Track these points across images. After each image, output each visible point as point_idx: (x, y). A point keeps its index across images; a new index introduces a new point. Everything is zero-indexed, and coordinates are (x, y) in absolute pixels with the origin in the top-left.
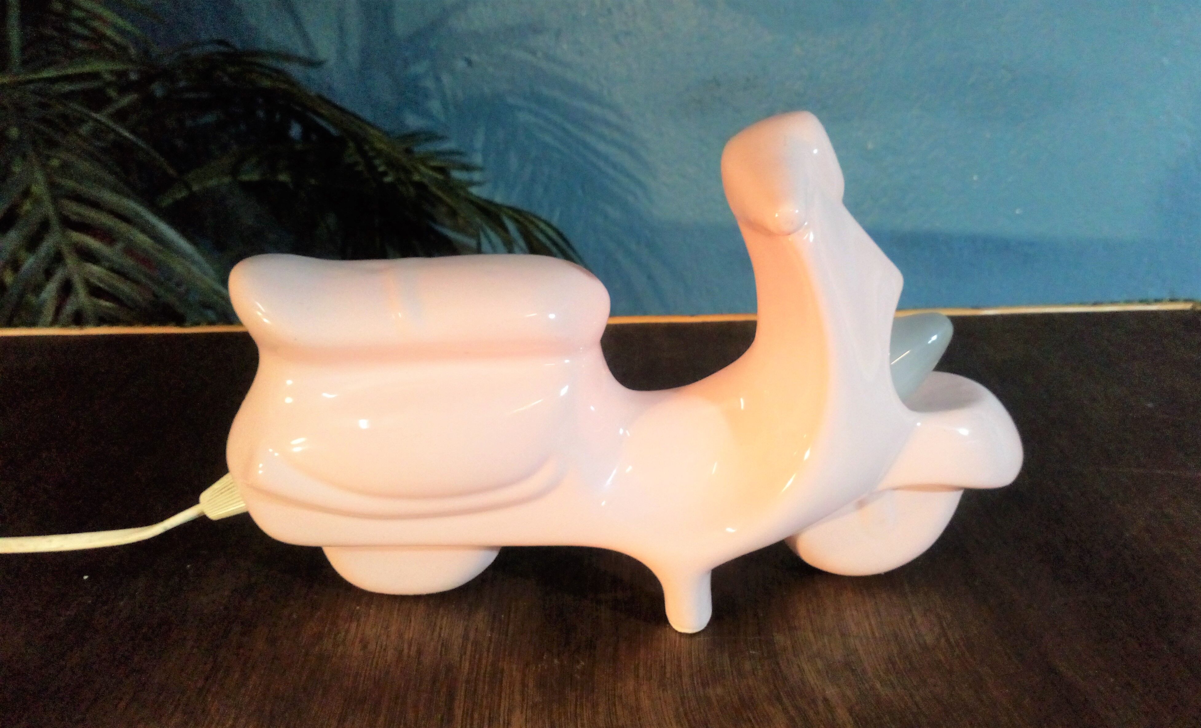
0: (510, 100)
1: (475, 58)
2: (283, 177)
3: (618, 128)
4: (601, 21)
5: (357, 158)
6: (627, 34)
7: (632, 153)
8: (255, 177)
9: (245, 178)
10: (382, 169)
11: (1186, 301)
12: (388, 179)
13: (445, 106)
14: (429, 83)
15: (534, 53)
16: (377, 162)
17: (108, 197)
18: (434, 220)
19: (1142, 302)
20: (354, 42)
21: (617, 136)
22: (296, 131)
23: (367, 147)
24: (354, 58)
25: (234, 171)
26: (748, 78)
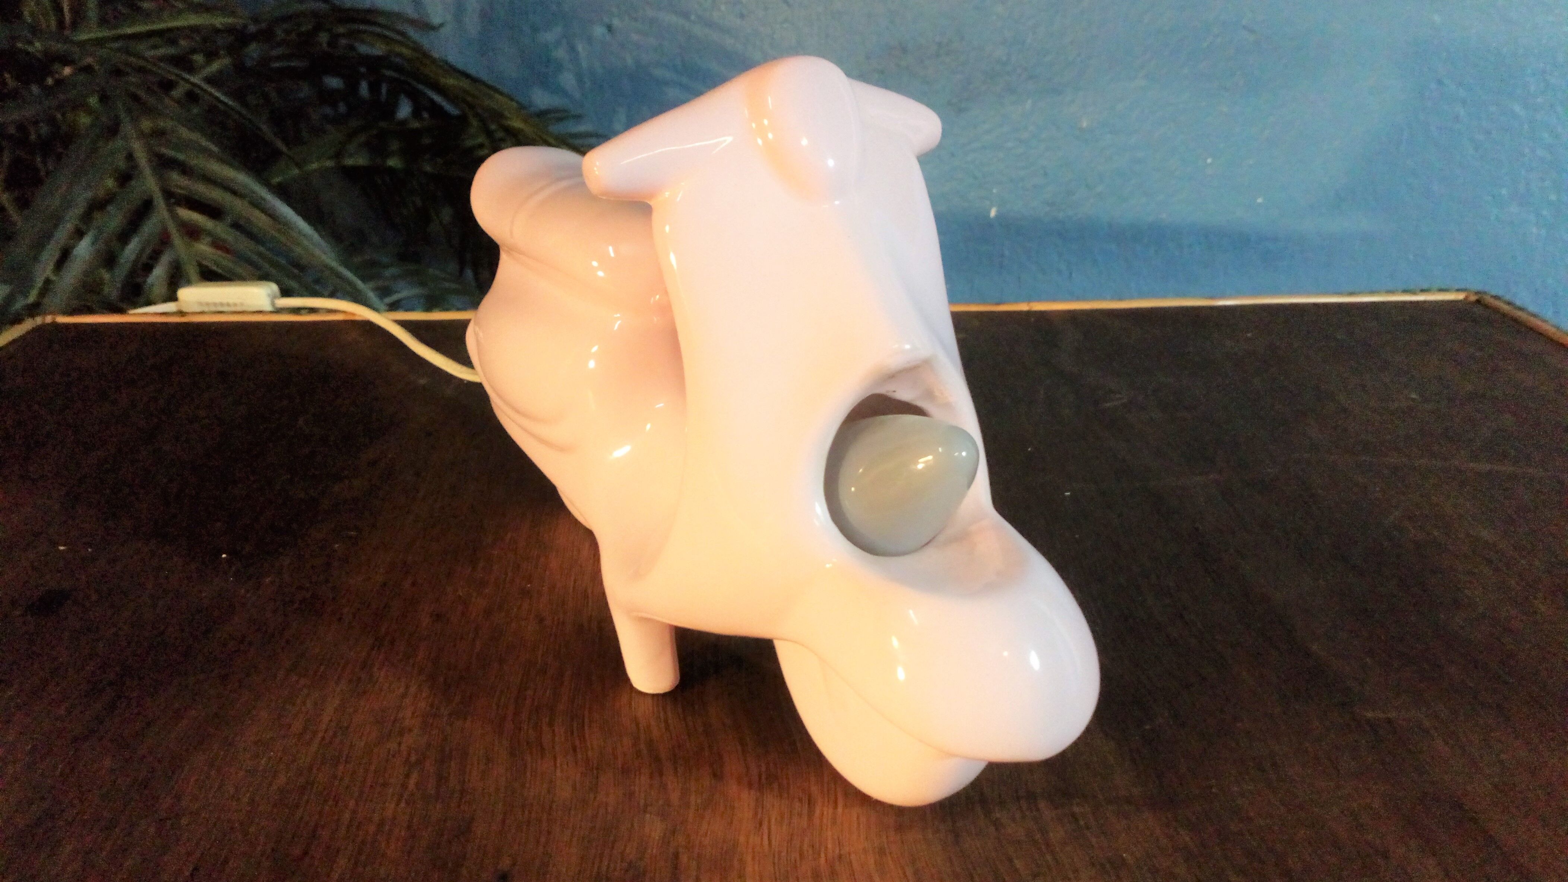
0: (658, 72)
1: (616, 22)
2: (393, 162)
5: (481, 139)
8: (361, 161)
9: (349, 162)
11: (1458, 290)
13: (580, 80)
14: (561, 53)
15: (686, 15)
17: (217, 168)
19: (1405, 291)
20: (472, 5)
22: (404, 110)
23: (493, 127)
25: (338, 155)
26: (940, 44)
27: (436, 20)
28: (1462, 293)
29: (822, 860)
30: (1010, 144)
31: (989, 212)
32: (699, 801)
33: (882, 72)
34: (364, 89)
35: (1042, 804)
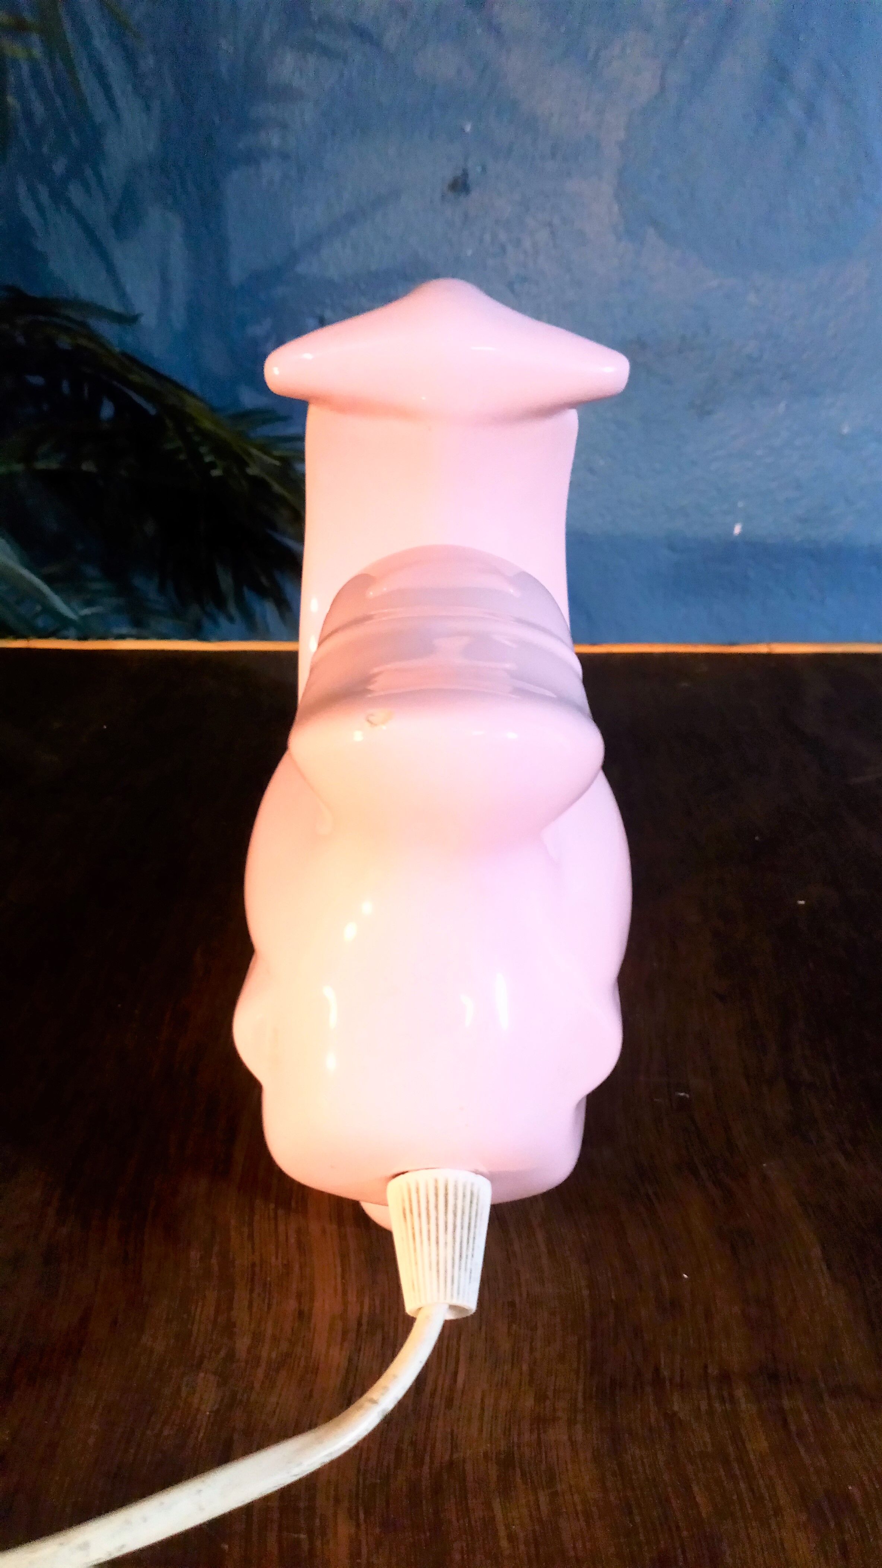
1: (328, 314)
2: (87, 466)
4: (491, 262)
5: (178, 443)
6: (525, 279)
8: (53, 465)
9: (41, 465)
10: (208, 459)
12: (216, 473)
16: (203, 450)
18: (274, 528)
20: (179, 296)
22: (107, 410)
23: (190, 429)
24: (178, 317)
25: (28, 457)
26: (683, 338)
29: (426, 1469)
30: (759, 452)
31: (732, 529)
32: (274, 1355)
34: (65, 387)
35: (740, 1393)
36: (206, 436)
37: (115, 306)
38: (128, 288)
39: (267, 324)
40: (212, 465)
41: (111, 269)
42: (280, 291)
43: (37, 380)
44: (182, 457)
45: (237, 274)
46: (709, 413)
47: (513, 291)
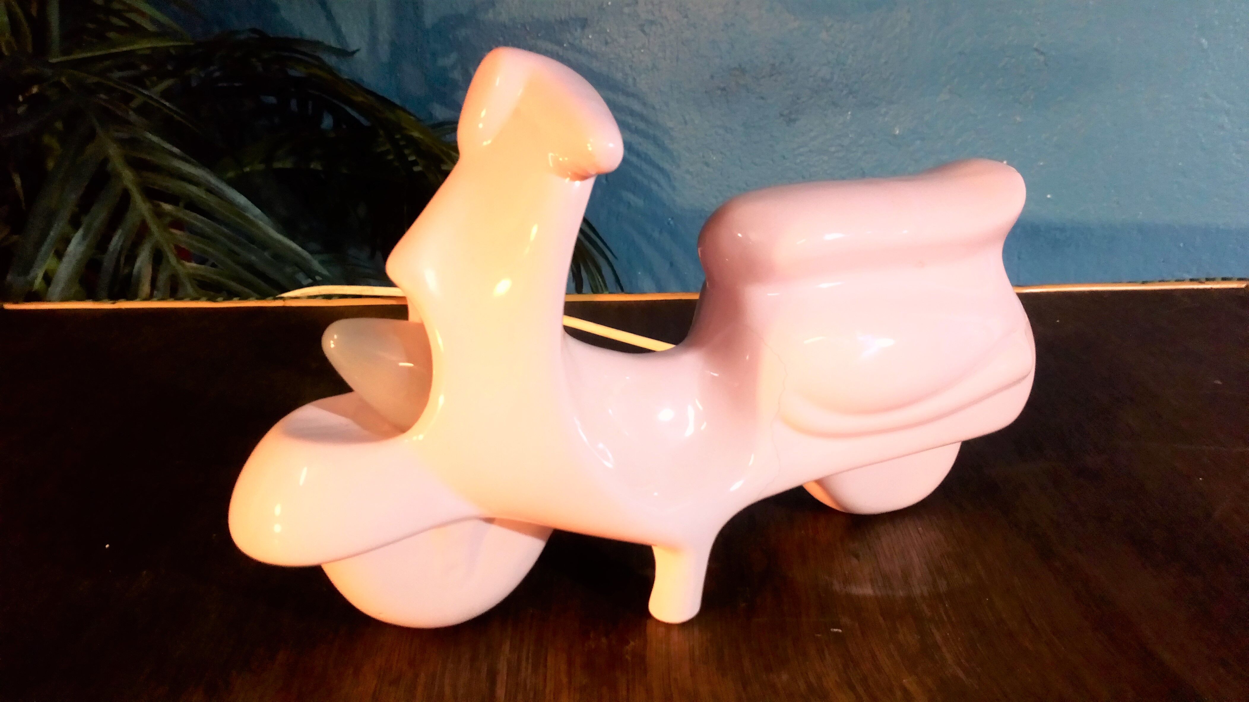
2: (315, 166)
3: (643, 118)
4: (626, 10)
5: (388, 147)
6: (652, 23)
7: (656, 141)
8: (288, 164)
9: (278, 165)
10: (412, 158)
11: (1240, 279)
12: (417, 169)
14: (456, 76)
16: (408, 152)
19: (1192, 281)
20: (384, 36)
21: (642, 125)
22: (327, 122)
23: (399, 136)
24: (384, 52)
25: (268, 159)
26: (773, 65)
27: (353, 48)
28: (1245, 282)
33: (723, 89)
34: (294, 104)
36: (412, 142)
37: (332, 42)
38: (344, 29)
39: (454, 57)
40: (415, 163)
41: (330, 17)
42: (462, 33)
43: (272, 100)
44: (391, 157)
45: (429, 19)
46: (794, 121)
47: (643, 31)
